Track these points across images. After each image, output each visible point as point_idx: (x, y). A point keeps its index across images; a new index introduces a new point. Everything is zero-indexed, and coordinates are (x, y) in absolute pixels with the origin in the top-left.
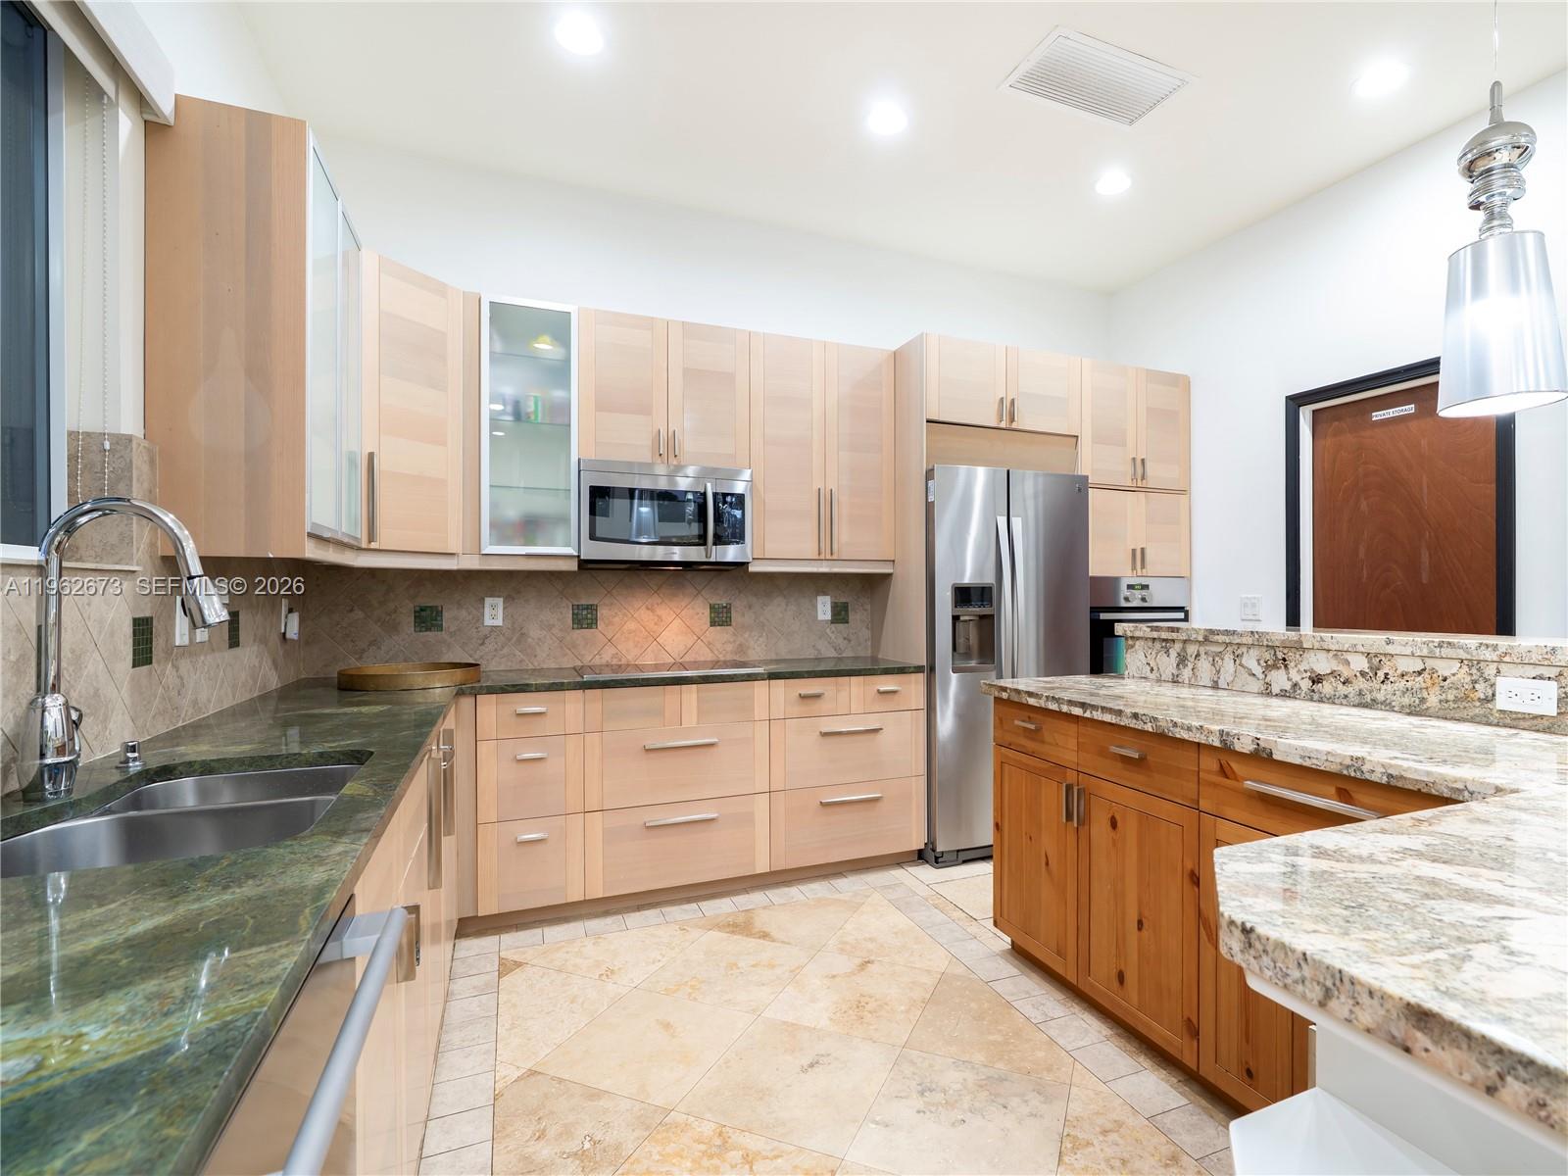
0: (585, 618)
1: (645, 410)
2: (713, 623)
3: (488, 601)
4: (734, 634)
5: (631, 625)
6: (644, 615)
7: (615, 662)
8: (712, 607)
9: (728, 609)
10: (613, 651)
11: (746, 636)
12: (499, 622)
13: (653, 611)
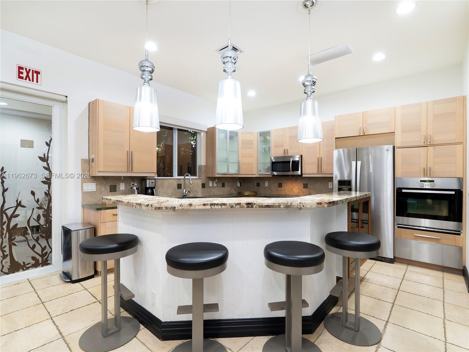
0: (280, 185)
1: (282, 146)
2: (304, 188)
3: (266, 182)
4: (308, 190)
5: (288, 187)
6: (290, 185)
7: (285, 194)
8: (304, 184)
9: (307, 184)
10: (285, 192)
11: (311, 191)
12: (267, 186)
13: (292, 184)
